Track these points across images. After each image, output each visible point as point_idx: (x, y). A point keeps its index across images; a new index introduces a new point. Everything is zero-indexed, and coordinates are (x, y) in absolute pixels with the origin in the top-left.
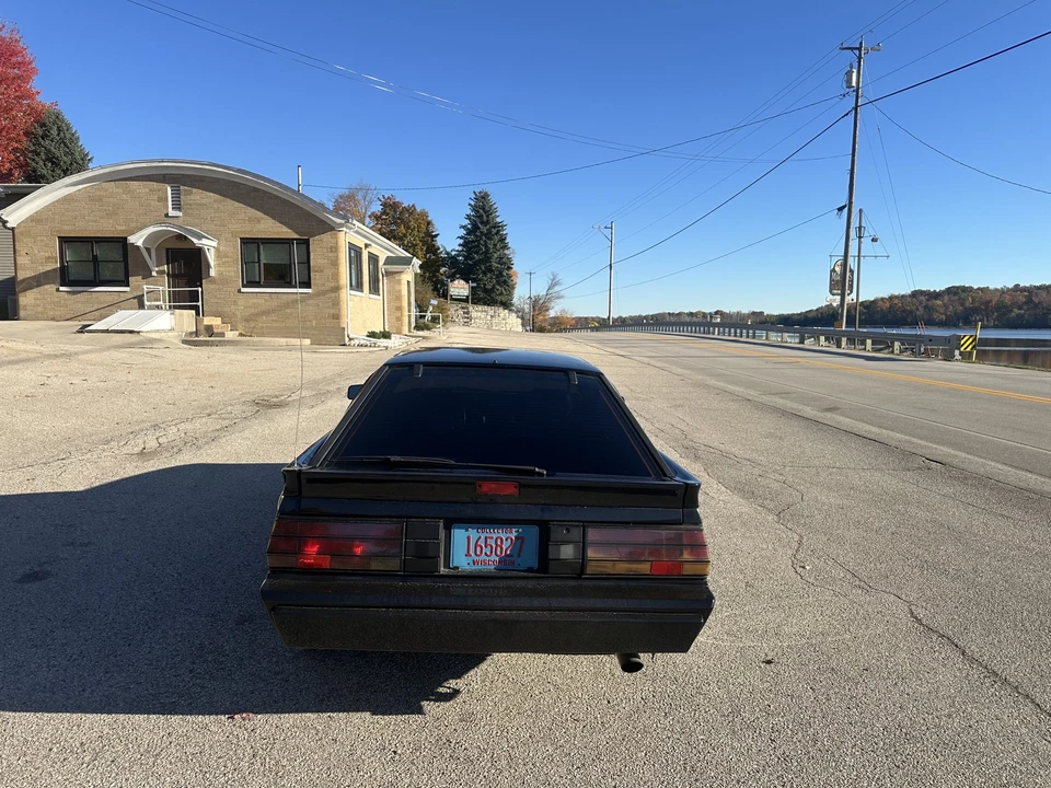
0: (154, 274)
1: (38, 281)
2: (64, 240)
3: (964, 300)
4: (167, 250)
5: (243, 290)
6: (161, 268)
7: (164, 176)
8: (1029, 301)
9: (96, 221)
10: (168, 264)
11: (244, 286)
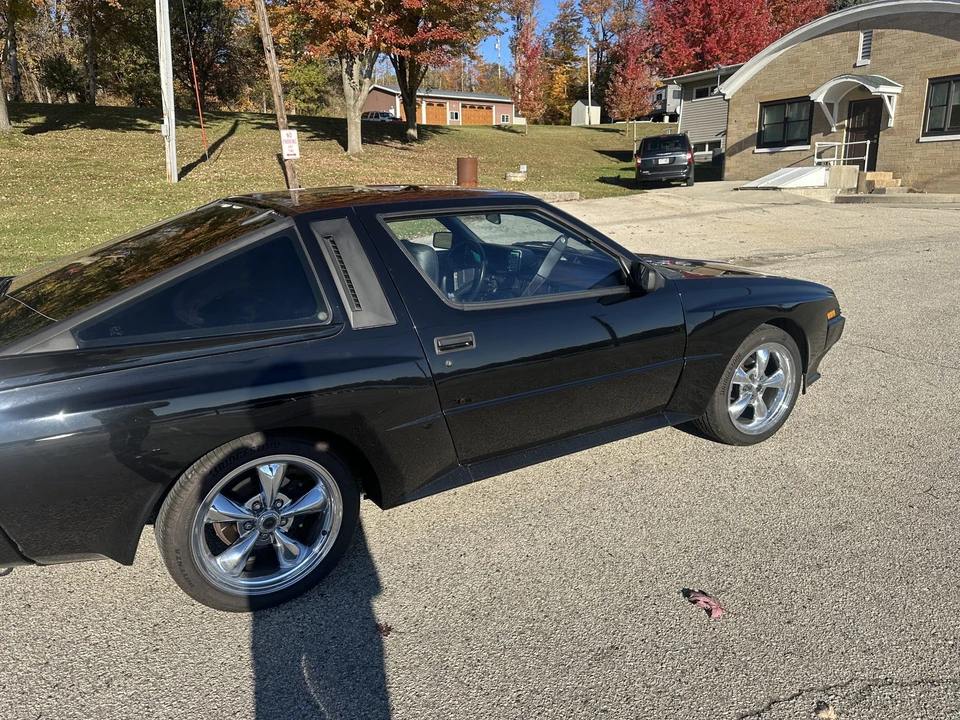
0: (834, 130)
1: (740, 147)
2: (765, 105)
4: (851, 102)
5: (922, 139)
6: (841, 123)
7: (858, 23)
9: (791, 83)
10: (849, 119)
11: (924, 135)
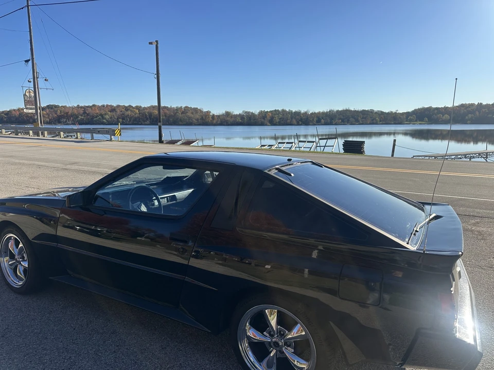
3: (57, 111)
8: (85, 113)
